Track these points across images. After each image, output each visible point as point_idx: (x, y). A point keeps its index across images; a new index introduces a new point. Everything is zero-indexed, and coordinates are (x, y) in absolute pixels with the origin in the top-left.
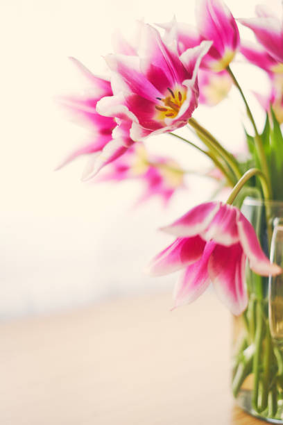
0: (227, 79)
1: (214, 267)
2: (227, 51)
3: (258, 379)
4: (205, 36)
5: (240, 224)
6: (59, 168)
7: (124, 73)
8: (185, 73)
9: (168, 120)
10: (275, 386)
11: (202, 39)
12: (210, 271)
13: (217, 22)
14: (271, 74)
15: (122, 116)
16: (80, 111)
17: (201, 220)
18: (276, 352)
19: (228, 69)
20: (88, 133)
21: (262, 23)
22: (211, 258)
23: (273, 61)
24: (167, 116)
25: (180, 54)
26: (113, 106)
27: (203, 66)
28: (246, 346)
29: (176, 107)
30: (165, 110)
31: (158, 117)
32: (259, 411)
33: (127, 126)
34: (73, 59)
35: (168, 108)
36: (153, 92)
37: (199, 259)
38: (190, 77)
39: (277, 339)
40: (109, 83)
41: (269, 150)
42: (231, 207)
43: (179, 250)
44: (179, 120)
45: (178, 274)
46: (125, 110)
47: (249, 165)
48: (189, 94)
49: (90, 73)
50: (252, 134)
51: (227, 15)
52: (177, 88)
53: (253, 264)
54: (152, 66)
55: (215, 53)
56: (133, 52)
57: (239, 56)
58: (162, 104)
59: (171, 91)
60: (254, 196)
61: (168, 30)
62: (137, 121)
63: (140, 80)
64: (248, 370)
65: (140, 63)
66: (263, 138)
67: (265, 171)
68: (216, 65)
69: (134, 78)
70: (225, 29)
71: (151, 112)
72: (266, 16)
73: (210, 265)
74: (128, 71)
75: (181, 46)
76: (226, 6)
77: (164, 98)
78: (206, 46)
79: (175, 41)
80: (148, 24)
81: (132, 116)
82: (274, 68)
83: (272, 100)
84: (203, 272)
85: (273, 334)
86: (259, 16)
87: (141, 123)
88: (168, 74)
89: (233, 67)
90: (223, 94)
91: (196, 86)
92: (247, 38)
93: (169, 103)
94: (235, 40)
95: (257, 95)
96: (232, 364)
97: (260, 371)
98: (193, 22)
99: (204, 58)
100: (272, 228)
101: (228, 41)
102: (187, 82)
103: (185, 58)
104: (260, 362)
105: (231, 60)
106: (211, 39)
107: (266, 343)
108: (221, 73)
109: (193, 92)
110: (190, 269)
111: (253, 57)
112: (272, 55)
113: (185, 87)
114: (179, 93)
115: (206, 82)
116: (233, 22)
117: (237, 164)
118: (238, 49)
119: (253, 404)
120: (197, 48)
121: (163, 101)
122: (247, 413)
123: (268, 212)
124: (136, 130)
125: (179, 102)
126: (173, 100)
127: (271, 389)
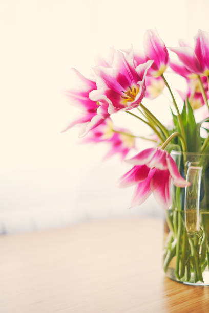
0: (161, 82)
1: (154, 184)
2: (162, 66)
3: (179, 258)
4: (149, 57)
5: (168, 159)
6: (64, 131)
7: (104, 77)
8: (138, 77)
9: (129, 103)
10: (189, 262)
11: (147, 59)
12: (151, 186)
13: (156, 49)
14: (188, 79)
15: (103, 101)
16: (77, 99)
17: (147, 157)
18: (190, 241)
19: (162, 76)
20: (81, 111)
21: (182, 50)
22: (152, 180)
23: (189, 72)
24: (128, 101)
25: (135, 67)
26: (98, 95)
27: (148, 74)
28: (172, 241)
29: (133, 97)
30: (127, 98)
31: (122, 102)
32: (179, 278)
33: (106, 107)
34: (74, 69)
35: (128, 97)
36: (120, 88)
37: (145, 180)
38: (141, 80)
39: (190, 232)
40: (95, 83)
41: (185, 123)
42: (163, 151)
43: (135, 174)
44: (135, 103)
45: (134, 187)
46: (105, 97)
47: (174, 131)
48: (141, 89)
49: (83, 76)
50: (176, 114)
51: (162, 45)
52: (133, 86)
53: (175, 181)
54: (119, 73)
55: (155, 67)
56: (107, 65)
57: (169, 69)
58: (125, 95)
59: (130, 88)
60: (177, 150)
61: (128, 53)
62: (112, 104)
63: (113, 82)
64: (173, 254)
65: (113, 72)
66: (182, 116)
67: (183, 134)
68: (155, 74)
69: (109, 80)
70: (161, 53)
71: (119, 99)
72: (185, 46)
73: (151, 184)
74: (106, 76)
75: (135, 62)
76: (161, 40)
77: (126, 91)
78: (150, 63)
79: (132, 60)
80: (118, 51)
81: (108, 101)
82: (189, 76)
83: (189, 95)
84: (147, 188)
85: (187, 230)
86: (181, 46)
87: (113, 105)
88: (128, 78)
89: (165, 75)
90: (159, 91)
91: (144, 84)
92: (174, 58)
93: (129, 94)
94: (166, 60)
95: (180, 92)
96: (164, 252)
97: (180, 253)
98: (142, 49)
99: (149, 69)
100: (187, 167)
101: (162, 61)
102: (139, 83)
103: (138, 69)
104: (180, 248)
105: (164, 71)
106: (152, 59)
107: (184, 237)
108: (158, 79)
109: (143, 88)
110: (140, 185)
111: (177, 69)
112: (188, 68)
113: (138, 85)
114: (135, 89)
115: (149, 84)
116: (165, 49)
117: (167, 131)
118: (168, 64)
119: (176, 275)
120: (145, 64)
121: (126, 93)
122: (173, 280)
123: (185, 158)
124: (110, 109)
125: (134, 94)
126: (131, 92)
127: (186, 264)
